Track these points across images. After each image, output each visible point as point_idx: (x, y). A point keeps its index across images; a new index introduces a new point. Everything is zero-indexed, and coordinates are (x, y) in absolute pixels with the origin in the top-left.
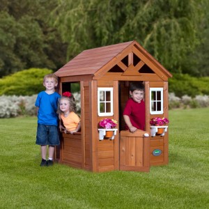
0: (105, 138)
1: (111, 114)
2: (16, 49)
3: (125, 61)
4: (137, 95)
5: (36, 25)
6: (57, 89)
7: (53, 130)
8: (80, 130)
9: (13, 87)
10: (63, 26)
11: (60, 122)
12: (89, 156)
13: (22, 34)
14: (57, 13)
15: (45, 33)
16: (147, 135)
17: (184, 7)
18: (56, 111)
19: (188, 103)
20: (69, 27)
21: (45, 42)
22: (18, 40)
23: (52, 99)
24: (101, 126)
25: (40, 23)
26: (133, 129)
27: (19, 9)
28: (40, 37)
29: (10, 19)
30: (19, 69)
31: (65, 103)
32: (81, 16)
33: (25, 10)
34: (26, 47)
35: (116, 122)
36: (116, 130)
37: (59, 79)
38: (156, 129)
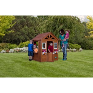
0: (44, 54)
1: (45, 49)
2: (28, 35)
3: (48, 37)
4: (51, 44)
5: (33, 29)
6: (33, 43)
7: (32, 52)
8: (38, 52)
9: (27, 45)
10: (40, 30)
11: (33, 51)
12: (40, 58)
13: (30, 31)
14: (39, 26)
15: (36, 31)
16: (53, 54)
17: (71, 26)
18: (33, 48)
19: (71, 50)
20: (42, 30)
21: (35, 34)
22: (29, 33)
23: (32, 45)
24: (43, 51)
25: (34, 29)
26: (50, 52)
27: (29, 25)
28: (34, 32)
29: (27, 27)
30: (29, 40)
31: (35, 46)
32: (45, 27)
33: (31, 25)
34: (31, 35)
35: (46, 50)
36: (46, 52)
37: (33, 41)
38: (55, 52)
